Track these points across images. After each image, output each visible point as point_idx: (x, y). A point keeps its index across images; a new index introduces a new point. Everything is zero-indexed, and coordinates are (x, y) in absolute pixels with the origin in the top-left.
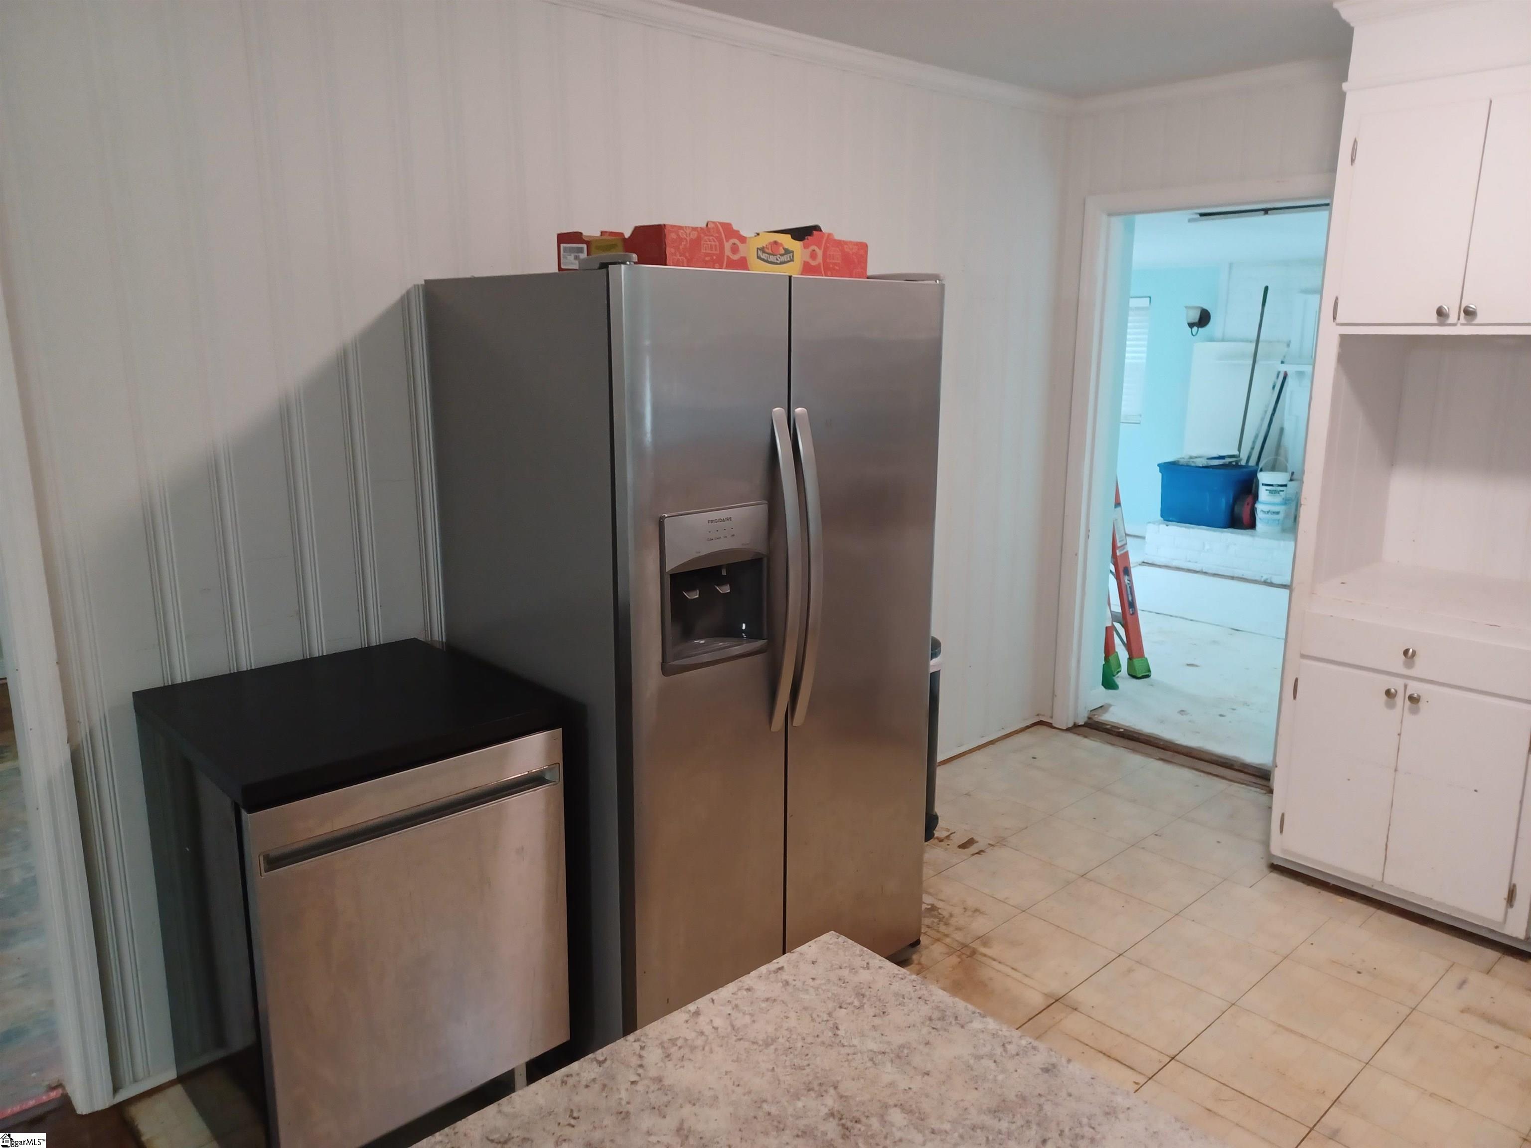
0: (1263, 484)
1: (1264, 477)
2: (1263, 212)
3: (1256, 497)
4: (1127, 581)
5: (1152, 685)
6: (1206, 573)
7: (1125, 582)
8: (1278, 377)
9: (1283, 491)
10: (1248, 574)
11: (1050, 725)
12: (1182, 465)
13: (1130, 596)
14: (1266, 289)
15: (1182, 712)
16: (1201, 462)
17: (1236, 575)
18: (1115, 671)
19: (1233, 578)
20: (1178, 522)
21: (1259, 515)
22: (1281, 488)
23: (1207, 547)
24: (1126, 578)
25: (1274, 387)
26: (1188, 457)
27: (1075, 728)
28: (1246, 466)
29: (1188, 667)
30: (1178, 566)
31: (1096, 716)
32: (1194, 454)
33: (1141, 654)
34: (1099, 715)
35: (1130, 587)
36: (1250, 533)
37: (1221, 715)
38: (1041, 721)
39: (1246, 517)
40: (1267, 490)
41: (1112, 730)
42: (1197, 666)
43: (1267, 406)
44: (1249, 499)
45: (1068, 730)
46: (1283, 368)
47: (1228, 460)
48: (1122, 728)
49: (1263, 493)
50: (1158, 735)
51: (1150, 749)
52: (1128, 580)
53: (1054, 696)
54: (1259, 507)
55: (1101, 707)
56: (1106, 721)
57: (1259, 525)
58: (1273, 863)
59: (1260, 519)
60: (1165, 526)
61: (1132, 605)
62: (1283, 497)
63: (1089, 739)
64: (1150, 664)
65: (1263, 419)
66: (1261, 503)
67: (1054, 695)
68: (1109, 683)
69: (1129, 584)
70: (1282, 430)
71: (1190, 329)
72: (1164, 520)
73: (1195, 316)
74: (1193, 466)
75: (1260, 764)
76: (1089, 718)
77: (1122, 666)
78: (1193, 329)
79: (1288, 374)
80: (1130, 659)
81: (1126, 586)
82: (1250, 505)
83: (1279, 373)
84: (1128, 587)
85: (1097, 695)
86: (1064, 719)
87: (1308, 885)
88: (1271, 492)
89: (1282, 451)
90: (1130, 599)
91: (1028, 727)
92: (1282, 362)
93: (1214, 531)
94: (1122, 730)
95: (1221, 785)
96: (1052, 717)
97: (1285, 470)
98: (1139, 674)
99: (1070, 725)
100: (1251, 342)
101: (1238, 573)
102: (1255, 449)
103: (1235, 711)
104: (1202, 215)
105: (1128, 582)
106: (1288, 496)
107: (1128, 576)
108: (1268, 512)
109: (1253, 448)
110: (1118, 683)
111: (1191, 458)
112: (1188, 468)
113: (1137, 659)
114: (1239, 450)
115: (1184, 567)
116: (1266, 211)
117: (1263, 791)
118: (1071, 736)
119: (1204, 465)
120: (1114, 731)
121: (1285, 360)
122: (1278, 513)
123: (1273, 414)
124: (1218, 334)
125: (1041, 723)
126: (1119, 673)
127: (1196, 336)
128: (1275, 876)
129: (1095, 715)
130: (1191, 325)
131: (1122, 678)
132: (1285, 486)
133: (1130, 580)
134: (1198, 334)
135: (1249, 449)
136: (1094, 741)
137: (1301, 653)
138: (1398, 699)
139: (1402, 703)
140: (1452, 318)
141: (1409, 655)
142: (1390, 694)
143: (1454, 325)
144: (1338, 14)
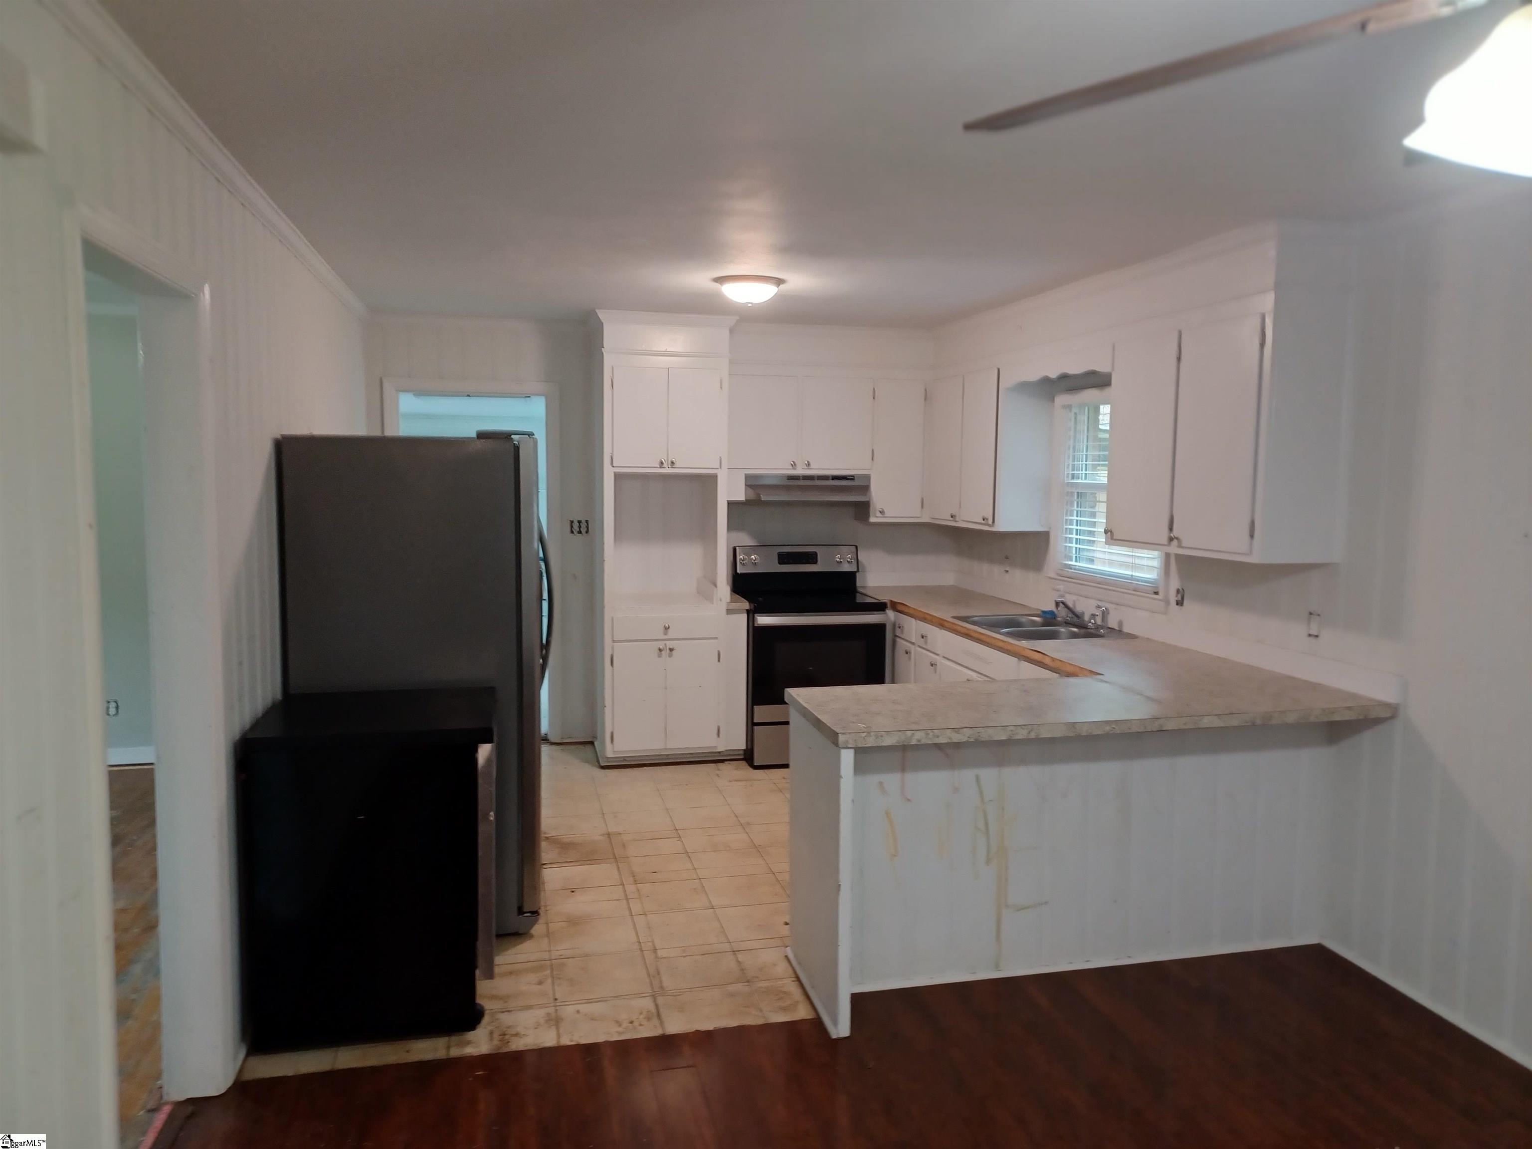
58: (601, 766)
137: (614, 641)
138: (663, 652)
139: (665, 653)
140: (665, 465)
141: (667, 629)
142: (660, 650)
143: (666, 468)
144: (596, 315)
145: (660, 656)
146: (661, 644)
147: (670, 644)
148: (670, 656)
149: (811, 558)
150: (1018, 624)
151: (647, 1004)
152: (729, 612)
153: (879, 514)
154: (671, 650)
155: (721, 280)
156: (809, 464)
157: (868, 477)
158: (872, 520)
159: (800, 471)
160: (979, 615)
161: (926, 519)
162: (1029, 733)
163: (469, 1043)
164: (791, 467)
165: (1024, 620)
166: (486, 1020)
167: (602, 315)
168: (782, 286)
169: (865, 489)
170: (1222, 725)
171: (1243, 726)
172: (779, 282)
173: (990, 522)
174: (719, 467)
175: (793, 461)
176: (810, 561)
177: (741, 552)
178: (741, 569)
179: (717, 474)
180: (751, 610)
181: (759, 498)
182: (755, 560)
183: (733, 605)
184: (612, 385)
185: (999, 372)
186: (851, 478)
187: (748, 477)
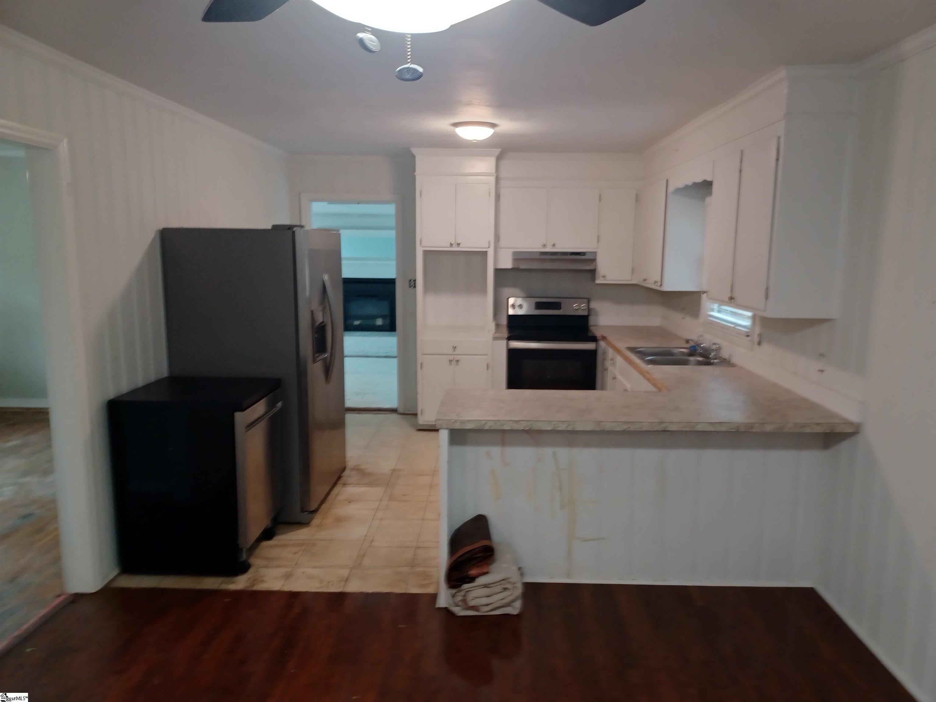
50: (349, 407)
58: (418, 428)
95: (382, 415)
117: (397, 414)
128: (420, 432)
137: (423, 354)
138: (452, 362)
139: (454, 363)
140: (454, 246)
141: (455, 348)
143: (454, 248)
144: (410, 151)
145: (451, 364)
146: (451, 358)
147: (458, 358)
148: (458, 365)
149: (557, 306)
150: (670, 354)
151: (345, 573)
152: (495, 339)
153: (602, 278)
154: (458, 361)
155: (456, 125)
156: (554, 245)
157: (595, 253)
158: (598, 282)
159: (549, 249)
160: (646, 346)
161: (635, 281)
162: (567, 427)
163: (234, 582)
164: (542, 247)
165: (676, 351)
166: (251, 570)
167: (414, 151)
168: (497, 129)
169: (593, 260)
170: (713, 430)
171: (731, 432)
172: (493, 125)
173: (659, 284)
174: (488, 247)
175: (543, 243)
176: (556, 308)
177: (511, 301)
178: (511, 312)
179: (487, 251)
180: (509, 339)
181: (522, 267)
182: (520, 306)
183: (498, 335)
184: (421, 195)
185: (667, 180)
186: (583, 254)
187: (515, 253)
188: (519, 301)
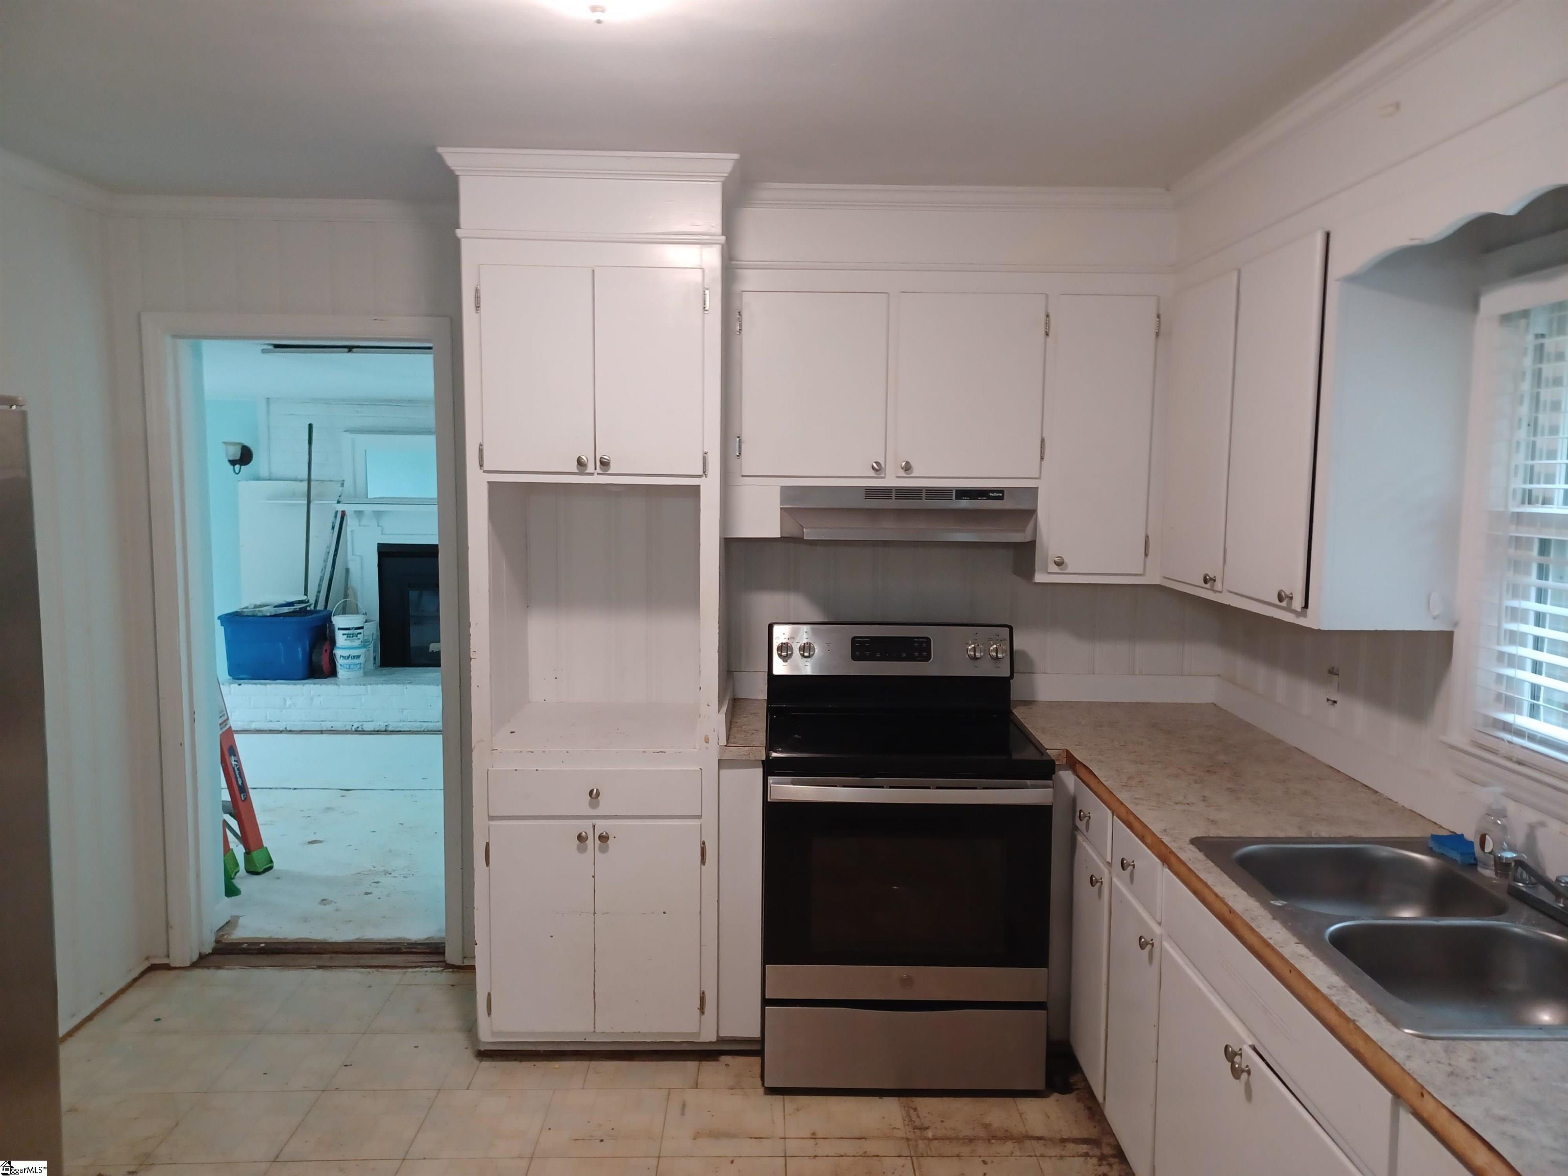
0: (339, 629)
1: (339, 621)
2: (346, 350)
3: (333, 643)
4: (234, 763)
5: (278, 878)
6: (291, 732)
7: (232, 764)
8: (336, 517)
9: (360, 633)
10: (338, 726)
11: (167, 967)
12: (247, 616)
13: (239, 779)
14: (310, 426)
15: (324, 901)
16: (268, 611)
17: (324, 729)
18: (232, 872)
19: (322, 732)
20: (251, 679)
21: (340, 662)
22: (359, 631)
23: (288, 703)
24: (233, 758)
25: (333, 528)
26: (253, 606)
27: (202, 961)
28: (315, 612)
29: (310, 845)
30: (258, 729)
31: (225, 937)
32: (258, 603)
33: (260, 844)
34: (229, 934)
35: (238, 769)
36: (333, 682)
37: (367, 893)
38: (152, 965)
39: (325, 665)
40: (343, 634)
41: (250, 949)
42: (320, 842)
43: (329, 547)
44: (326, 646)
45: (194, 965)
46: (340, 508)
47: (298, 607)
48: (262, 943)
49: (341, 639)
50: (307, 938)
51: (303, 959)
52: (235, 761)
53: (170, 928)
54: (338, 653)
55: (227, 923)
56: (239, 939)
57: (341, 672)
58: (480, 1050)
59: (341, 665)
60: (237, 685)
61: (243, 789)
62: (361, 639)
63: (223, 969)
64: (271, 856)
65: (326, 561)
66: (339, 648)
67: (168, 926)
68: (231, 891)
69: (237, 765)
70: (347, 571)
71: (232, 467)
72: (233, 679)
73: (236, 453)
74: (260, 616)
75: (428, 938)
76: (217, 942)
77: (240, 864)
78: (235, 467)
79: (347, 513)
80: (248, 853)
81: (234, 768)
82: (328, 651)
83: (337, 512)
84: (236, 768)
85: (224, 908)
86: (182, 954)
87: (521, 1061)
88: (348, 635)
89: (350, 592)
90: (240, 783)
91: (135, 980)
92: (339, 502)
93: (295, 684)
94: (262, 945)
95: (394, 976)
96: (168, 956)
97: (356, 612)
98: (260, 868)
99: (195, 957)
100: (302, 481)
101: (326, 726)
102: (321, 592)
103: (379, 884)
104: (276, 346)
105: (236, 763)
106: (365, 638)
107: (235, 756)
108: (349, 657)
109: (319, 592)
110: (239, 886)
111: (256, 607)
112: (255, 618)
113: (255, 852)
114: (306, 594)
115: (265, 729)
116: (350, 349)
117: (440, 969)
118: (198, 973)
119: (272, 614)
120: (253, 949)
121: (342, 499)
122: (358, 657)
123: (335, 555)
124: (264, 472)
125: (153, 968)
126: (238, 874)
127: (239, 475)
128: (486, 1064)
129: (223, 935)
130: (233, 463)
131: (243, 881)
132: (362, 628)
133: (238, 761)
134: (241, 473)
135: (315, 593)
136: (231, 969)
137: (491, 818)
138: (587, 842)
139: (592, 845)
140: (590, 468)
141: (594, 795)
142: (581, 838)
143: (592, 474)
144: (440, 159)
145: (582, 849)
146: (585, 826)
147: (602, 826)
148: (604, 850)
149: (917, 648)
153: (1053, 568)
154: (604, 838)
156: (908, 468)
157: (1033, 492)
158: (1039, 578)
159: (891, 480)
161: (1153, 578)
164: (872, 473)
167: (453, 157)
169: (1031, 513)
173: (1298, 604)
174: (701, 473)
175: (876, 462)
176: (916, 654)
177: (781, 634)
178: (780, 668)
179: (699, 485)
180: (771, 768)
181: (809, 534)
182: (806, 650)
183: (734, 752)
184: (478, 307)
185: (1328, 235)
186: (998, 494)
187: (787, 493)
188: (804, 635)
